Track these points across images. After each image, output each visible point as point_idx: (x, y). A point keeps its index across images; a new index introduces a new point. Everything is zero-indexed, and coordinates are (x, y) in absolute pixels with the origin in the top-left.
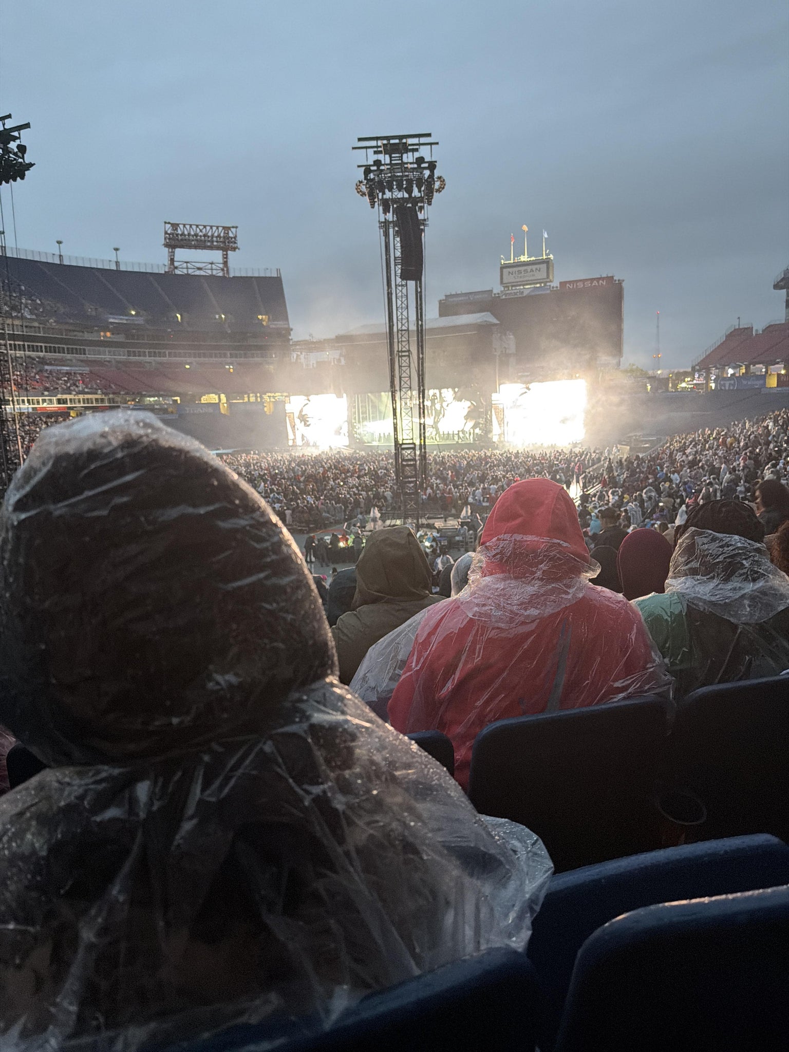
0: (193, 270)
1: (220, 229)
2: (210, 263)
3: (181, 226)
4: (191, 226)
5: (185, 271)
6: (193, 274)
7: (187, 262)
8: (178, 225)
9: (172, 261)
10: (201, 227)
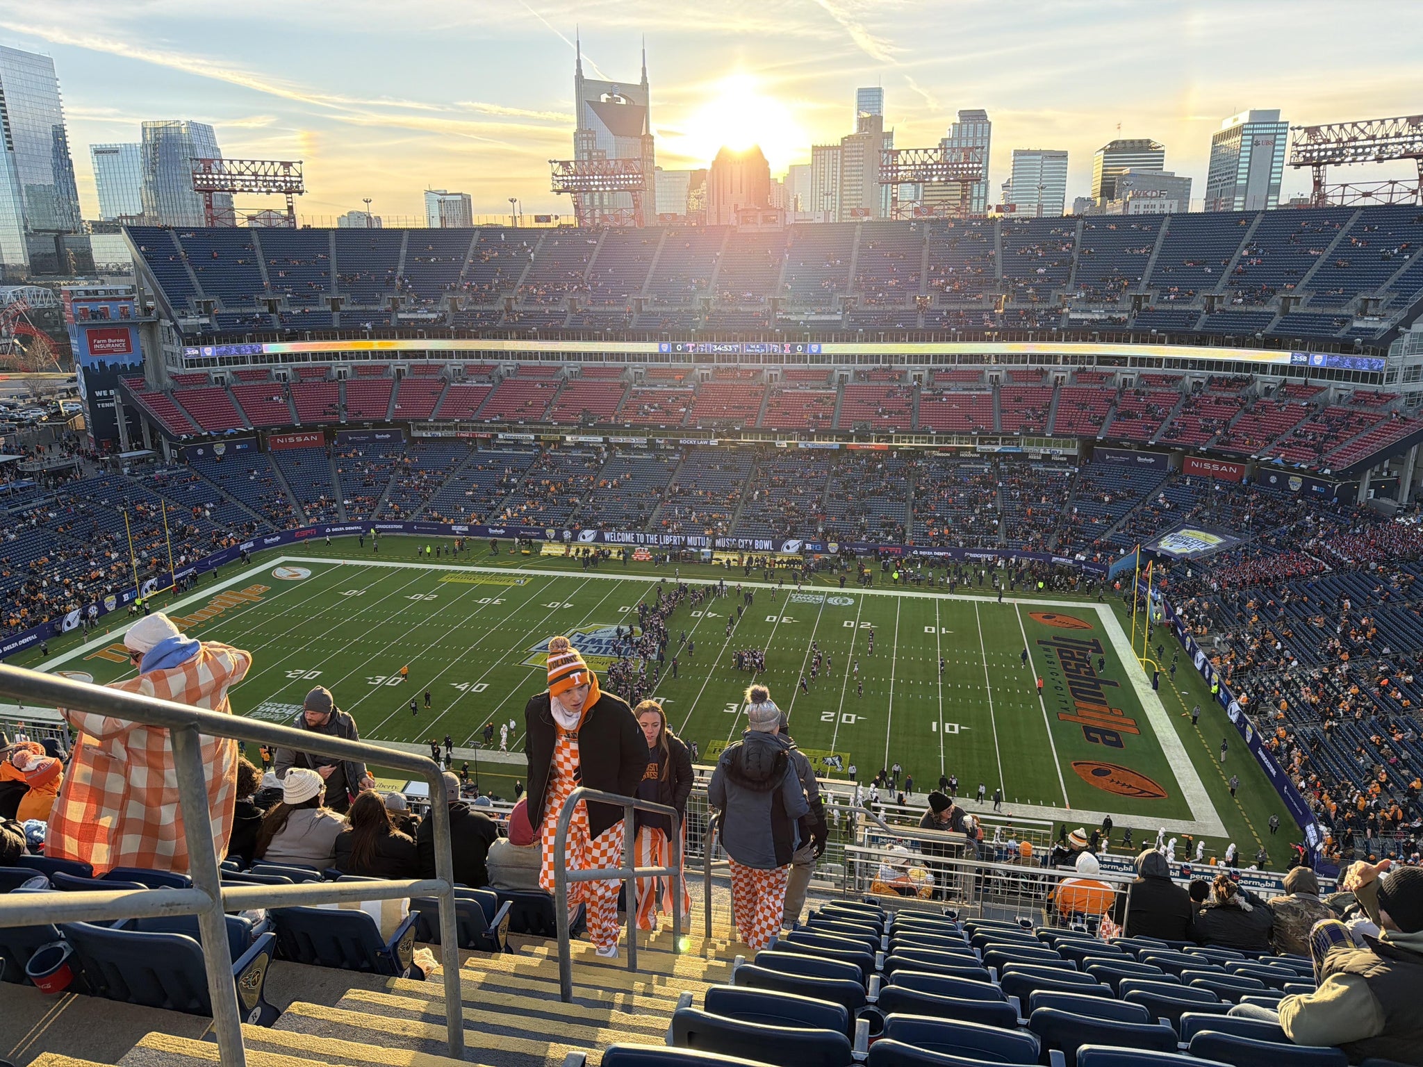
0: (1352, 198)
1: (1402, 122)
2: (1391, 182)
3: (1324, 130)
4: (1342, 126)
5: (1337, 202)
6: (1351, 205)
7: (1345, 186)
8: (1317, 128)
9: (1318, 184)
10: (1362, 126)
